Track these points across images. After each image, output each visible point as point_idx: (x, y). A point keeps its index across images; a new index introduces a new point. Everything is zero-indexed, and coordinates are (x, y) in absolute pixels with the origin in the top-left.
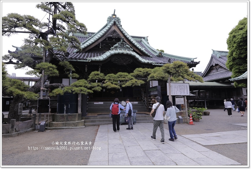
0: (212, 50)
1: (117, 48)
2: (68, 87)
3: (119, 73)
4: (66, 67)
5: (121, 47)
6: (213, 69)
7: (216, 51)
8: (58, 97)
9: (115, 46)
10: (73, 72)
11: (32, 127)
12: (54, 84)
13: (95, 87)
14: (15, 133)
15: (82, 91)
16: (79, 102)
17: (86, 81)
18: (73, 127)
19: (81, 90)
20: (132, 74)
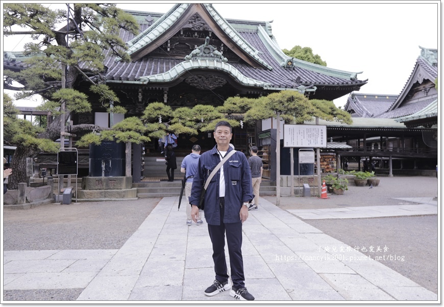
0: (420, 47)
1: (198, 58)
2: (107, 132)
3: (198, 107)
4: (102, 96)
5: (204, 55)
6: (418, 91)
7: (427, 50)
8: (90, 148)
9: (193, 54)
10: (116, 104)
11: (49, 196)
12: (82, 126)
13: (153, 131)
14: (26, 204)
15: (132, 138)
16: (127, 157)
17: (138, 121)
18: (117, 199)
19: (130, 137)
20: (220, 108)
